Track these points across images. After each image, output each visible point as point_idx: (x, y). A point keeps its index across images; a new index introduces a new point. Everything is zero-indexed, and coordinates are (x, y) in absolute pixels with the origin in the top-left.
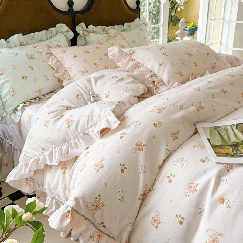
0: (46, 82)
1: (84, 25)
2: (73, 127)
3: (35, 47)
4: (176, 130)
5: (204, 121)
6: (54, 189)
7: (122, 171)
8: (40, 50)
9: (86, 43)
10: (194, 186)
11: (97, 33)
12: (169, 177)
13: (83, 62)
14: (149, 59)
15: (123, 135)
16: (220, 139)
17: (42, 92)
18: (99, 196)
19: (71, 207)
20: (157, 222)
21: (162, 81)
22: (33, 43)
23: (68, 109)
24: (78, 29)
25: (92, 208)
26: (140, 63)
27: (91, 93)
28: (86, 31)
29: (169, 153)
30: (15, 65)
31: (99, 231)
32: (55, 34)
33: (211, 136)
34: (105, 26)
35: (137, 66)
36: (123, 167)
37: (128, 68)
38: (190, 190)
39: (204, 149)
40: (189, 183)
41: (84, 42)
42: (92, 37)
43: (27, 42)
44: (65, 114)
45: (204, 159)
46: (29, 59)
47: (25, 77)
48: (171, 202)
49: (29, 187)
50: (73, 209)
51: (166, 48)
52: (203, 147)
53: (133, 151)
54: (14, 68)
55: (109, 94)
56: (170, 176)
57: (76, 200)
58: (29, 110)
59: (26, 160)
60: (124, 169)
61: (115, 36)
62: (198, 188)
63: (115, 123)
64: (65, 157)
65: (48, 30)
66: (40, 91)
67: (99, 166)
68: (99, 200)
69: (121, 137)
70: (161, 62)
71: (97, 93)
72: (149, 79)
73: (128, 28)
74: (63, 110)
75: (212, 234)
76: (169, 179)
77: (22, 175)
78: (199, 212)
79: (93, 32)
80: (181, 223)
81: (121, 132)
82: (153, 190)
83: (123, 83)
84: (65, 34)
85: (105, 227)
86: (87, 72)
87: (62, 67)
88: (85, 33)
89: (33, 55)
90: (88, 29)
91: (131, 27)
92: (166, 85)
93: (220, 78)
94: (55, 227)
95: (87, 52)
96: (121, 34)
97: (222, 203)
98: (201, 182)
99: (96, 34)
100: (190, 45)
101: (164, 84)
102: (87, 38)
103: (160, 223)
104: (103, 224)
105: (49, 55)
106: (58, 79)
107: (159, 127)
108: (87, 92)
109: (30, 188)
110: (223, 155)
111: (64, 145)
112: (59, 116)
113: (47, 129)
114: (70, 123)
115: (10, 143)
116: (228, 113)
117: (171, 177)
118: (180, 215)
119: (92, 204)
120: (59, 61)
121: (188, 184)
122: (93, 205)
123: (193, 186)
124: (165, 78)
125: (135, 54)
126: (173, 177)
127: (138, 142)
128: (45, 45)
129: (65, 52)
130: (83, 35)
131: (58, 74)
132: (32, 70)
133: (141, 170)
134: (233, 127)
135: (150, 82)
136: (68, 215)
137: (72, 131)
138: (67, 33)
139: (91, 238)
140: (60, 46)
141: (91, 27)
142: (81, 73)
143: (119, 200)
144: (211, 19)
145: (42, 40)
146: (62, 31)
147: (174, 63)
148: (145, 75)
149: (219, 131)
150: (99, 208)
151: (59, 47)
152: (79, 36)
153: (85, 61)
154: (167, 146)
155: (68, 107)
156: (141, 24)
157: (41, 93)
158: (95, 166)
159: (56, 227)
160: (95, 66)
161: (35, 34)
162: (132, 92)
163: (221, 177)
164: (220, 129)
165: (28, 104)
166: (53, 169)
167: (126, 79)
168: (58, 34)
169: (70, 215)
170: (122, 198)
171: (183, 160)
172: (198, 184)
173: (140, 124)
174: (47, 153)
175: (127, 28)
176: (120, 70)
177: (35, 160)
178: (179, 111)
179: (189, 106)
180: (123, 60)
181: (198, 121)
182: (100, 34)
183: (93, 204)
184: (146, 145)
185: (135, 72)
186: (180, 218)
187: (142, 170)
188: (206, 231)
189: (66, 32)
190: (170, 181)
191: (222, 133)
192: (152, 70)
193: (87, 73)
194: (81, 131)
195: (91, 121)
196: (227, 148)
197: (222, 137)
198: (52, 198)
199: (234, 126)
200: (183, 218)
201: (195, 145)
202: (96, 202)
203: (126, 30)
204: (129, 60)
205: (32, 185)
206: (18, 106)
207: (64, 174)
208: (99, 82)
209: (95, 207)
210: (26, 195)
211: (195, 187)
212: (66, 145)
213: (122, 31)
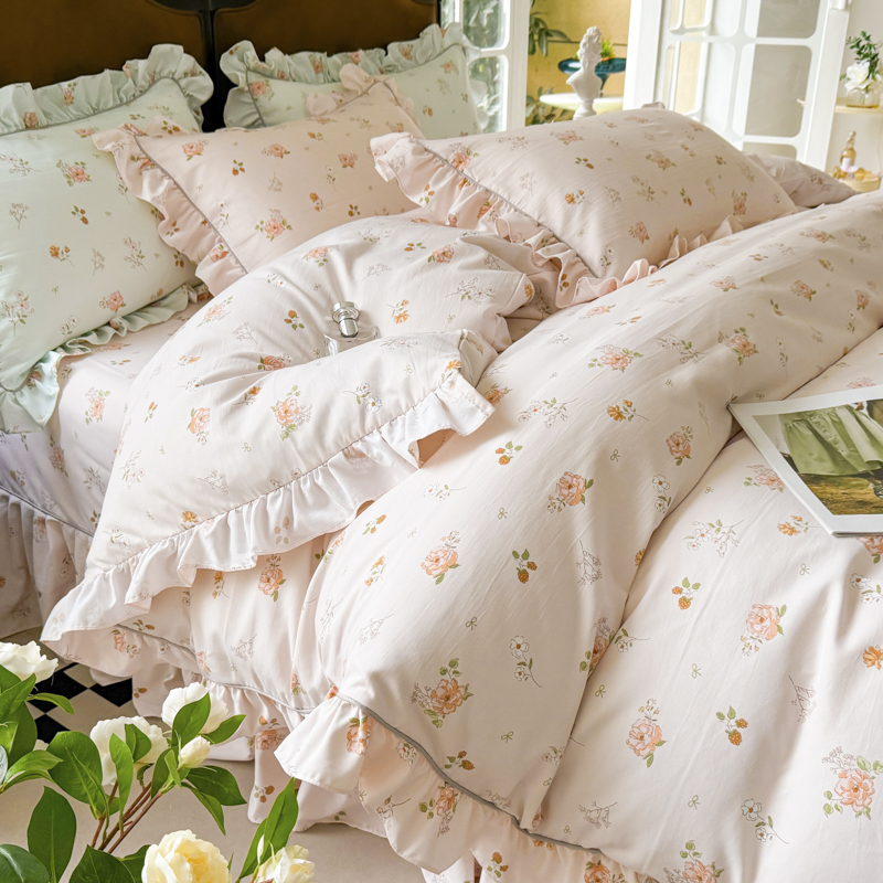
0: (134, 267)
1: (248, 50)
2: (304, 433)
3: (84, 134)
4: (683, 428)
5: (758, 395)
6: (240, 655)
7: (523, 576)
8: (108, 147)
9: (257, 116)
10: (770, 615)
11: (294, 81)
12: (677, 591)
13: (270, 188)
14: (529, 179)
15: (507, 451)
16: (826, 456)
17: (123, 305)
18: (453, 664)
19: (362, 706)
20: (648, 741)
21: (583, 261)
22: (71, 121)
23: (267, 366)
24: (229, 64)
25: (431, 704)
26: (497, 195)
27: (337, 307)
28: (255, 71)
29: (667, 508)
30: (20, 206)
31: (448, 782)
32: (146, 85)
33: (791, 446)
34: (322, 51)
35: (484, 205)
36: (525, 563)
37: (453, 210)
38: (758, 627)
39: (781, 490)
40: (754, 607)
41: (254, 113)
42: (281, 95)
43: (46, 114)
44: (259, 384)
45: (793, 525)
46: (69, 182)
47: (62, 248)
48: (695, 671)
49: (127, 655)
50: (370, 714)
51: (581, 139)
52: (774, 481)
53: (550, 506)
54: (18, 217)
55: (406, 308)
56: (681, 586)
57: (377, 679)
58: (91, 375)
59: (120, 558)
60: (529, 570)
61: (366, 93)
62: (787, 622)
63: (472, 412)
64: (278, 541)
65: (121, 70)
66: (116, 303)
67: (442, 562)
68: (453, 676)
69: (505, 460)
70: (572, 189)
71: (359, 306)
72: (539, 252)
73: (404, 59)
74: (250, 371)
75: (847, 767)
76: (680, 596)
77: (108, 613)
78: (795, 697)
79: (282, 77)
80: (735, 738)
81: (500, 441)
82: (624, 638)
83: (453, 268)
84: (183, 82)
85: (469, 769)
86: (289, 227)
87: (192, 209)
88: (254, 78)
89: (82, 163)
90: (262, 64)
91: (410, 59)
92: (599, 273)
93: (787, 245)
94: (313, 776)
95: (280, 152)
96: (386, 84)
97: (873, 664)
98: (795, 599)
99: (291, 83)
100: (659, 128)
101: (589, 271)
102: (263, 100)
103: (661, 743)
104: (465, 758)
105: (139, 163)
106: (176, 257)
107: (630, 418)
108: (323, 303)
109: (131, 657)
110: (848, 506)
111: (275, 499)
112: (241, 395)
113: (203, 440)
114: (291, 418)
115: (13, 499)
116: (824, 366)
117: (685, 590)
118: (732, 714)
119: (430, 693)
120: (179, 187)
121: (751, 609)
122: (434, 695)
123: (766, 615)
124: (592, 249)
125: (473, 160)
126: (692, 590)
127: (566, 474)
128: (123, 124)
129: (199, 154)
130: (247, 89)
131: (176, 235)
132: (85, 221)
133: (586, 570)
134: (857, 413)
135: (540, 263)
136: (353, 733)
137: (301, 445)
138: (190, 79)
139: (423, 808)
140: (176, 129)
141: (274, 55)
142: (265, 233)
143: (517, 675)
144: (672, 29)
145: (102, 106)
146: (170, 72)
147: (618, 193)
148: (519, 237)
149: (814, 426)
150: (454, 705)
151: (170, 132)
152: (231, 92)
153: (277, 186)
154: (660, 483)
155: (262, 361)
156: (446, 46)
157: (120, 309)
158: (427, 564)
159: (317, 777)
160: (315, 205)
161: (75, 84)
162: (491, 302)
163: (858, 580)
164: (815, 420)
165: (79, 353)
166: (230, 587)
167: (462, 254)
168: (158, 85)
169: (361, 734)
170: (527, 668)
171: (718, 530)
172: (784, 608)
173: (562, 410)
174: (205, 530)
175: (397, 61)
176: (422, 220)
177: (159, 555)
178: (683, 361)
179: (710, 345)
180: (430, 183)
181: (739, 395)
182: (307, 82)
183: (434, 692)
184: (591, 482)
185: (482, 229)
186: (733, 722)
187: (589, 569)
188: (826, 759)
189: (186, 74)
190: (684, 603)
191: (827, 434)
192: (540, 221)
193: (287, 231)
194: (338, 445)
195: (374, 409)
196: (854, 483)
197: (828, 447)
198: (227, 688)
199: (861, 407)
200: (742, 724)
201: (750, 479)
202: (444, 684)
203: (395, 66)
204: (454, 183)
205: (139, 646)
206: (41, 361)
207: (275, 599)
208: (361, 265)
209: (440, 703)
210: (88, 685)
211: (774, 617)
212: (281, 498)
213: (382, 73)
